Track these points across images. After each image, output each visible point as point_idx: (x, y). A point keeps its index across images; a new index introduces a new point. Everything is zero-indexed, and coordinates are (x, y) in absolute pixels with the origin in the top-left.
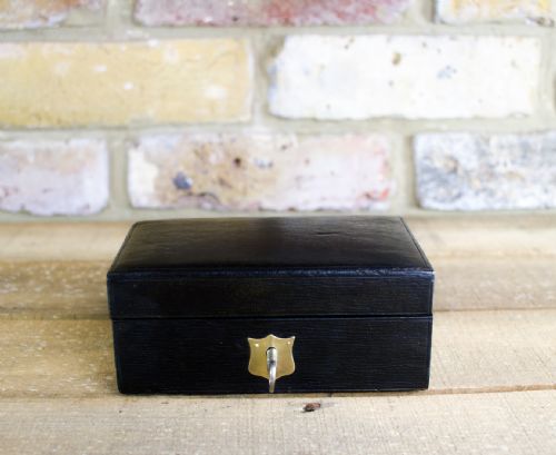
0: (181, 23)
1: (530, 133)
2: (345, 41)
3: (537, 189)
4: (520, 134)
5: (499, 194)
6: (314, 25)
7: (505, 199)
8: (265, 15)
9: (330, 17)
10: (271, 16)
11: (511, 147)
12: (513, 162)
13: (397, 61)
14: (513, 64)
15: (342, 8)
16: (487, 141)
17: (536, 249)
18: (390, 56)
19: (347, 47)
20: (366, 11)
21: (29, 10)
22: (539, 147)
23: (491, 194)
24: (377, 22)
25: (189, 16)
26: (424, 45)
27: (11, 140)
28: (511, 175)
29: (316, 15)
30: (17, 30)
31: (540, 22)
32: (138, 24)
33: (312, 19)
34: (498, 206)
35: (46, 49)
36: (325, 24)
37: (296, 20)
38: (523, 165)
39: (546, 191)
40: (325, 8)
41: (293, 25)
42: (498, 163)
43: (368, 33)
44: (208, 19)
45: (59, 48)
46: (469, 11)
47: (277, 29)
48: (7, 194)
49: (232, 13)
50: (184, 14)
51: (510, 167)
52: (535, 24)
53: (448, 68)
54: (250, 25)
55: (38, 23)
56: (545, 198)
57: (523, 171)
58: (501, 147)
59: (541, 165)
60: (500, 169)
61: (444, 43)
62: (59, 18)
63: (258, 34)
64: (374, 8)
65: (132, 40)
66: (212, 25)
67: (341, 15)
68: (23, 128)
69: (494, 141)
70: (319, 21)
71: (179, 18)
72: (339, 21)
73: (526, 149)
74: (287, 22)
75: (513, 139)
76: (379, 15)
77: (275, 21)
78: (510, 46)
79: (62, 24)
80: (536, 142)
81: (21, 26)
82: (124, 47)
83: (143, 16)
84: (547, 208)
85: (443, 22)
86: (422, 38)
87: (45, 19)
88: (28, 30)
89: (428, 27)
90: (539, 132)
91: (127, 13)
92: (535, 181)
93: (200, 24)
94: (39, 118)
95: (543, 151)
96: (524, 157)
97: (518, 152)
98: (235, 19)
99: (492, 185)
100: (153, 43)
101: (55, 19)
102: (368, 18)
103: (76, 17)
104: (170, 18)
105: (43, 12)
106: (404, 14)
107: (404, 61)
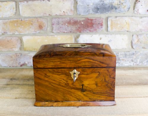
0: (61, 32)
1: (127, 52)
2: (91, 35)
3: (128, 62)
4: (125, 52)
5: (121, 63)
6: (85, 33)
7: (122, 64)
8: (76, 31)
9: (88, 31)
10: (77, 31)
11: (123, 54)
12: (123, 57)
13: (101, 39)
14: (123, 39)
15: (90, 30)
16: (118, 54)
17: (125, 74)
18: (100, 38)
19: (91, 37)
20: (95, 30)
21: (33, 30)
22: (128, 54)
23: (119, 63)
24: (97, 32)
25: (62, 31)
26: (106, 36)
27: (29, 53)
28: (123, 60)
29: (86, 31)
30: (31, 34)
31: (128, 31)
32: (53, 33)
33: (85, 32)
34: (121, 65)
35: (36, 37)
36: (87, 32)
37: (82, 32)
38: (125, 58)
39: (130, 63)
40: (87, 30)
41: (81, 33)
42: (120, 58)
43: (95, 34)
44: (66, 32)
45: (38, 37)
46: (114, 30)
47: (78, 33)
48: (28, 63)
49: (70, 31)
50: (61, 31)
51: (123, 58)
52: (127, 32)
53: (110, 40)
54: (73, 33)
55: (35, 33)
56: (130, 64)
57: (125, 59)
58: (121, 55)
59: (129, 58)
60: (121, 59)
61: (109, 36)
62: (39, 32)
63: (75, 34)
64: (96, 30)
65: (52, 35)
66: (66, 33)
67: (90, 31)
68: (32, 51)
69: (119, 53)
70: (86, 32)
71: (60, 32)
72: (89, 32)
73: (126, 55)
74: (80, 32)
75: (123, 53)
76: (97, 31)
77: (78, 32)
78: (122, 36)
79: (39, 33)
80: (128, 53)
81: (32, 33)
82: (50, 37)
83: (54, 31)
84: (130, 66)
85: (109, 32)
86: (105, 35)
87: (36, 32)
88: (33, 34)
89: (106, 33)
90: (128, 52)
91: (51, 30)
92: (128, 61)
93: (64, 32)
94: (35, 49)
95: (129, 55)
96: (125, 56)
97: (124, 55)
98: (71, 32)
99: (119, 62)
100: (56, 36)
101: (38, 32)
102: (95, 31)
103: (42, 31)
104: (59, 31)
105: (36, 31)
106: (102, 30)
107: (102, 39)
